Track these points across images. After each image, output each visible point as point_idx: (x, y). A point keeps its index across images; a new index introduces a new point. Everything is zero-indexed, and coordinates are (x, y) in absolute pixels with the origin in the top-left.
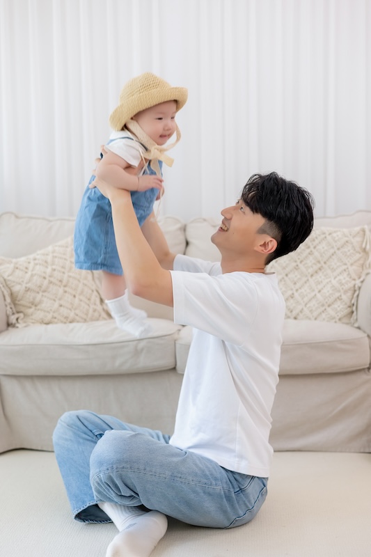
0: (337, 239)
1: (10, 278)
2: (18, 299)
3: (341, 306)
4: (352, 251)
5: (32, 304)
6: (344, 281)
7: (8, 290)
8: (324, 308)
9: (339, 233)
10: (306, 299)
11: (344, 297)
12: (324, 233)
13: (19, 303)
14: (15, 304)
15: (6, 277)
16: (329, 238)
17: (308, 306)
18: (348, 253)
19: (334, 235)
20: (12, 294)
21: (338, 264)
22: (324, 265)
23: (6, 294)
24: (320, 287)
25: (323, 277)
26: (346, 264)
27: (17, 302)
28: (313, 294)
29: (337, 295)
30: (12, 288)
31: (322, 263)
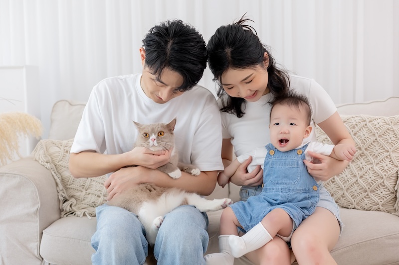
0: (377, 126)
1: (60, 163)
2: (69, 184)
3: (384, 193)
4: (393, 139)
5: (83, 188)
6: (386, 168)
7: (60, 176)
8: (366, 193)
9: (379, 121)
10: (347, 185)
11: (387, 183)
12: (365, 121)
13: (70, 187)
14: (67, 189)
15: (56, 163)
16: (369, 125)
17: (349, 191)
18: (390, 141)
19: (375, 122)
20: (62, 180)
21: (380, 151)
22: (365, 152)
23: (58, 181)
24: (361, 173)
25: (364, 163)
26: (388, 151)
27: (68, 186)
28: (354, 180)
29: (380, 181)
30: (62, 174)
31: (363, 149)
